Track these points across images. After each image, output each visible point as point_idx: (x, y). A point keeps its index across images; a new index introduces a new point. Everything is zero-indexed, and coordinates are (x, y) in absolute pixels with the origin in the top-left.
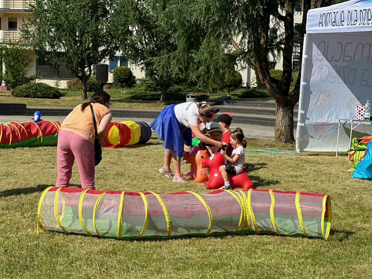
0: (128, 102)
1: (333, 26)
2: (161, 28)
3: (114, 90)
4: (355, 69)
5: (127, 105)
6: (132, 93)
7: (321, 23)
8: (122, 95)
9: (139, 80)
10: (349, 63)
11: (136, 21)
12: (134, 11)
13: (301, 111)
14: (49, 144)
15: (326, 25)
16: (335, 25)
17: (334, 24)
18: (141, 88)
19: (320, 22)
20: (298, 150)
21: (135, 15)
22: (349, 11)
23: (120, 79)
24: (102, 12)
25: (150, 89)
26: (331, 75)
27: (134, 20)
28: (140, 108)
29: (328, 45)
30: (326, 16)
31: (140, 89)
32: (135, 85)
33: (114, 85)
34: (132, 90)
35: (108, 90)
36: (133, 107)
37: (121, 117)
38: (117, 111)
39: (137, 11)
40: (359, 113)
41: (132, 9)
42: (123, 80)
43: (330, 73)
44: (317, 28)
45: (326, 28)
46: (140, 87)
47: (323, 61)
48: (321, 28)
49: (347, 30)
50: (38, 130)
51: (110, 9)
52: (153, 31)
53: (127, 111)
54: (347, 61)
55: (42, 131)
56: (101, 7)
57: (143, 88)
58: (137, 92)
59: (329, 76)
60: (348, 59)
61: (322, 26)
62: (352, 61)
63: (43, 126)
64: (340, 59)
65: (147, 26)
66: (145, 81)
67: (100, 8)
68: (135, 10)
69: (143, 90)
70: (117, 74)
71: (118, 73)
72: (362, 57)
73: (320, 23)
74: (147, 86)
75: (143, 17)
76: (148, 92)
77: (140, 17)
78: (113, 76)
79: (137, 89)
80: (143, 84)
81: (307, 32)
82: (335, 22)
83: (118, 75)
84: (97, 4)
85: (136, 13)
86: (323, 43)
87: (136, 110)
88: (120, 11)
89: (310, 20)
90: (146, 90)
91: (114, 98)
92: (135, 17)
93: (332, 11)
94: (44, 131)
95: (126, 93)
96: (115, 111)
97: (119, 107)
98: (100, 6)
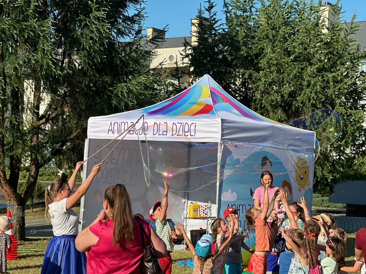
1: (130, 134)
4: (119, 170)
7: (111, 130)
13: (83, 209)
15: (119, 132)
16: (133, 134)
22: (155, 123)
30: (120, 125)
40: (203, 212)
43: (102, 174)
44: (105, 134)
48: (111, 134)
54: (113, 164)
62: (116, 164)
81: (89, 137)
86: (98, 147)
89: (93, 127)
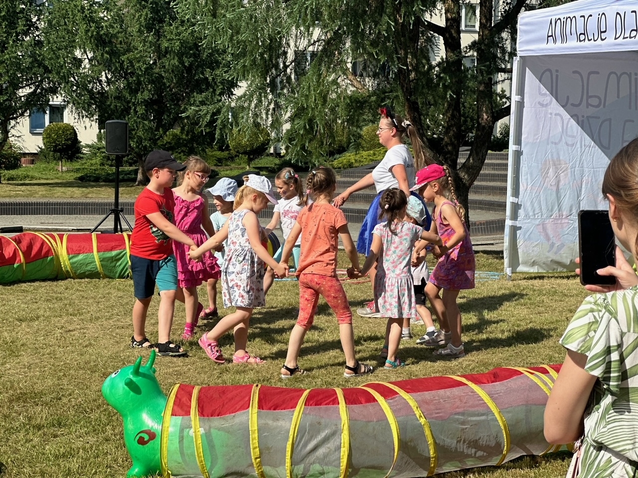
0: (79, 187)
1: (580, 41)
2: (137, 53)
3: (44, 166)
4: (610, 120)
5: (77, 192)
6: (78, 170)
7: (552, 36)
8: (60, 174)
9: (88, 146)
10: (597, 109)
11: (91, 41)
12: (87, 24)
13: (511, 198)
14: (36, 278)
15: (564, 39)
16: (584, 40)
17: (582, 37)
18: (93, 162)
19: (550, 34)
20: (508, 271)
21: (88, 30)
22: (618, 13)
23: (56, 146)
24: (24, 26)
25: (109, 162)
26: (567, 132)
27: (86, 39)
28: (102, 196)
29: (557, 76)
30: (564, 25)
31: (91, 164)
32: (82, 156)
33: (42, 157)
34: (76, 165)
35: (32, 166)
36: (90, 196)
37: (70, 214)
38: (62, 204)
39: (91, 24)
41: (84, 19)
42: (63, 147)
43: (565, 128)
44: (544, 46)
45: (565, 45)
46: (91, 160)
47: (552, 106)
48: (551, 45)
49: (613, 47)
50: (15, 253)
51: (37, 20)
52: (123, 58)
53: (82, 203)
54: (593, 106)
55: (23, 253)
56: (24, 17)
57: (97, 160)
58: (86, 169)
59: (565, 133)
60: (594, 101)
61: (555, 41)
62: (602, 106)
63: (25, 244)
64: (581, 101)
65: (112, 50)
66: (99, 149)
67: (21, 19)
68: (88, 20)
69: (97, 164)
70: (50, 137)
71: (53, 135)
72: (618, 97)
73: (548, 37)
74: (104, 158)
75: (104, 34)
76: (106, 167)
77: (98, 33)
78: (43, 140)
79: (86, 163)
80: (96, 154)
81: (519, 54)
82: (584, 34)
83: (53, 139)
84: (15, 12)
85: (91, 27)
86: (548, 73)
87: (97, 201)
88: (58, 24)
89: (526, 32)
90: (102, 164)
91: (47, 179)
92: (90, 34)
93: (578, 15)
94: (27, 253)
95: (68, 171)
96: (60, 203)
97: (64, 196)
98: (21, 15)
